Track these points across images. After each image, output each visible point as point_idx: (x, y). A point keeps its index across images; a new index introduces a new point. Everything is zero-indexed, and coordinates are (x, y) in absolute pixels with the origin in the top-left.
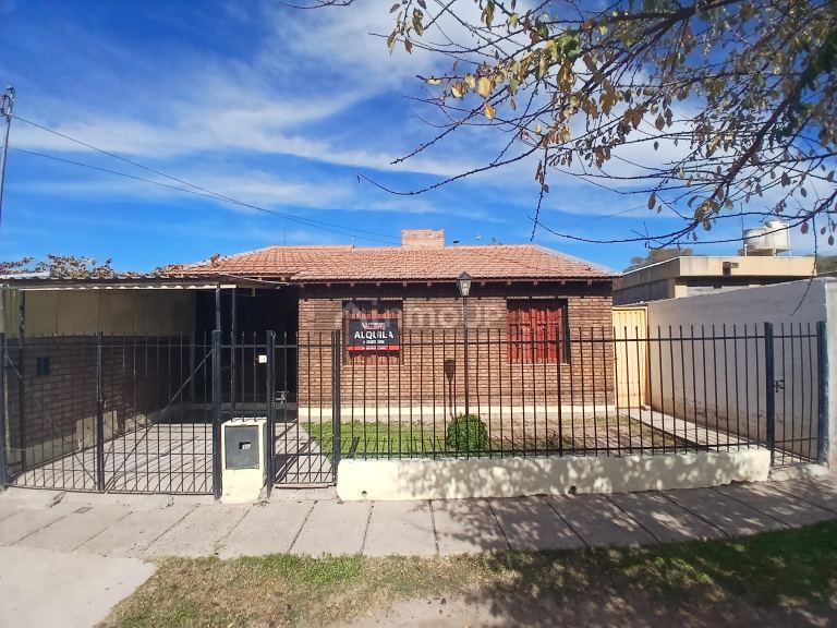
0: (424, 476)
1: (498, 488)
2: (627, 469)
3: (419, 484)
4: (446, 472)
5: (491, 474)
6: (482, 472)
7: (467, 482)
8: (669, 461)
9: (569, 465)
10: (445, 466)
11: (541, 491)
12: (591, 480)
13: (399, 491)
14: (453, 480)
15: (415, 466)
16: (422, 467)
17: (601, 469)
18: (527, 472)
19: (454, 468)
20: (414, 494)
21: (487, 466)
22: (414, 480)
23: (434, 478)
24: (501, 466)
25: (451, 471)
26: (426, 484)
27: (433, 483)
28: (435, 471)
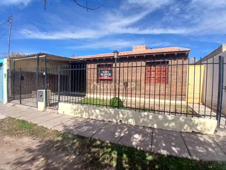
0: (77, 109)
1: (97, 116)
2: (141, 117)
3: (76, 112)
4: (83, 109)
5: (95, 112)
6: (93, 111)
7: (88, 113)
8: (160, 117)
9: (120, 112)
10: (83, 107)
11: (110, 120)
12: (127, 119)
13: (71, 113)
14: (85, 112)
15: (75, 106)
16: (77, 107)
17: (131, 116)
18: (106, 113)
19: (85, 108)
20: (75, 114)
21: (94, 109)
22: (75, 110)
23: (80, 110)
24: (98, 109)
25: (84, 109)
26: (78, 112)
27: (79, 112)
28: (80, 109)
